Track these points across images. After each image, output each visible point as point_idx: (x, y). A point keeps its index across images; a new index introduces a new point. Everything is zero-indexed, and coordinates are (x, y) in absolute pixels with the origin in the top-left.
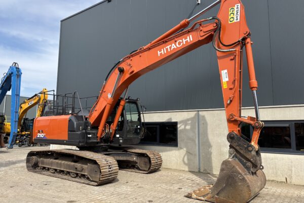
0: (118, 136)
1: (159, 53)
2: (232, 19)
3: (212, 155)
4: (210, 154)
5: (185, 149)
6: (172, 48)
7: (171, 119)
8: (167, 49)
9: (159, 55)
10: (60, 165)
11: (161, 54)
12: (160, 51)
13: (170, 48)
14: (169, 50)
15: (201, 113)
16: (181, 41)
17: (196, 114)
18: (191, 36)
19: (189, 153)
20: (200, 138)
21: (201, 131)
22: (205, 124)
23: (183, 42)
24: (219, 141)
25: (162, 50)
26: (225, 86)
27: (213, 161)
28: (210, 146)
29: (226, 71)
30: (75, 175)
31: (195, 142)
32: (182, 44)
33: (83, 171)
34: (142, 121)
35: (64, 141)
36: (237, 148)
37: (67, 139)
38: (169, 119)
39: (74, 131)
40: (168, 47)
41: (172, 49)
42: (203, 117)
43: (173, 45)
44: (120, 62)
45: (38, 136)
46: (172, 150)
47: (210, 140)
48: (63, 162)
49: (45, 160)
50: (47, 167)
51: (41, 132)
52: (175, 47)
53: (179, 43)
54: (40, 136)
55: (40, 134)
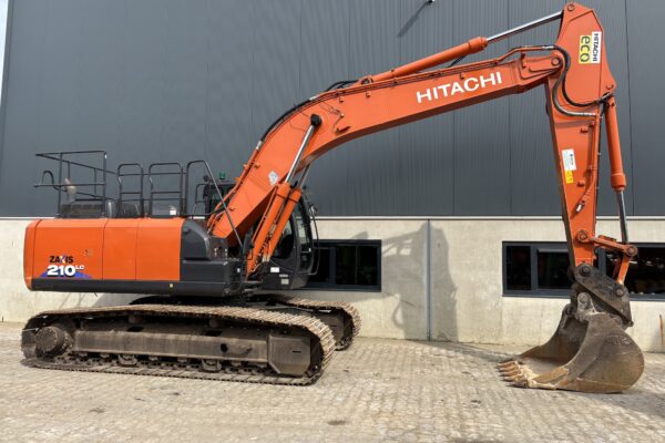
0: (275, 270)
1: (419, 97)
2: (585, 58)
3: (457, 306)
4: (454, 303)
5: (398, 296)
6: (454, 91)
7: (365, 234)
8: (440, 92)
9: (420, 101)
10: (164, 344)
11: (425, 99)
12: (423, 92)
13: (449, 90)
14: (446, 94)
15: (434, 224)
16: (475, 80)
17: (423, 227)
18: (498, 74)
19: (407, 302)
20: (432, 272)
21: (434, 260)
22: (444, 246)
23: (479, 82)
24: (472, 279)
25: (428, 91)
26: (569, 179)
27: (458, 318)
28: (453, 288)
29: (571, 152)
30: (219, 366)
31: (420, 281)
32: (477, 86)
33: (252, 353)
34: (314, 237)
35: (168, 283)
36: (595, 291)
37: (177, 278)
38: (359, 235)
39: (207, 259)
40: (444, 87)
41: (453, 93)
42: (440, 232)
43: (456, 84)
44: (309, 101)
45: (50, 273)
46: (366, 299)
47: (452, 277)
48: (171, 337)
49: (98, 335)
50: (104, 353)
51: (64, 261)
52: (460, 89)
53: (471, 84)
54: (59, 271)
55: (61, 267)
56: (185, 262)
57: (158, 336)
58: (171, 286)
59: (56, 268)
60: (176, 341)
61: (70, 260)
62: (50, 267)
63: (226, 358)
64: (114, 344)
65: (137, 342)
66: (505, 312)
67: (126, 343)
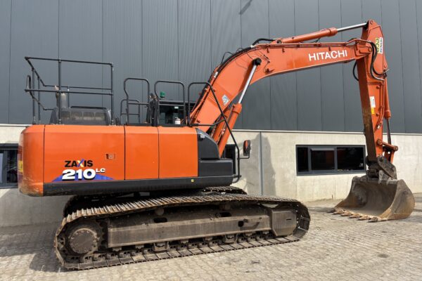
1: (310, 57)
3: (276, 183)
4: (273, 181)
5: (245, 179)
6: (326, 57)
8: (320, 56)
9: (310, 59)
12: (312, 55)
14: (323, 58)
15: (263, 134)
17: (258, 136)
18: (346, 51)
19: (250, 183)
20: (263, 164)
21: (264, 156)
22: (268, 147)
23: (337, 54)
24: (283, 167)
25: (314, 54)
26: (373, 112)
27: (277, 190)
28: (273, 173)
29: (373, 98)
30: (237, 238)
31: (257, 169)
33: (260, 225)
40: (322, 54)
42: (266, 139)
43: (327, 53)
45: (65, 177)
47: (274, 166)
49: (132, 229)
50: (139, 245)
51: (82, 165)
52: (329, 56)
53: (334, 55)
54: (76, 175)
55: (79, 172)
56: (201, 162)
57: (187, 223)
58: (192, 181)
59: (73, 172)
60: (204, 225)
61: (88, 164)
62: (65, 171)
63: (243, 231)
64: (149, 235)
65: (171, 230)
66: (298, 185)
67: (161, 233)
